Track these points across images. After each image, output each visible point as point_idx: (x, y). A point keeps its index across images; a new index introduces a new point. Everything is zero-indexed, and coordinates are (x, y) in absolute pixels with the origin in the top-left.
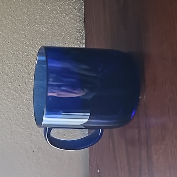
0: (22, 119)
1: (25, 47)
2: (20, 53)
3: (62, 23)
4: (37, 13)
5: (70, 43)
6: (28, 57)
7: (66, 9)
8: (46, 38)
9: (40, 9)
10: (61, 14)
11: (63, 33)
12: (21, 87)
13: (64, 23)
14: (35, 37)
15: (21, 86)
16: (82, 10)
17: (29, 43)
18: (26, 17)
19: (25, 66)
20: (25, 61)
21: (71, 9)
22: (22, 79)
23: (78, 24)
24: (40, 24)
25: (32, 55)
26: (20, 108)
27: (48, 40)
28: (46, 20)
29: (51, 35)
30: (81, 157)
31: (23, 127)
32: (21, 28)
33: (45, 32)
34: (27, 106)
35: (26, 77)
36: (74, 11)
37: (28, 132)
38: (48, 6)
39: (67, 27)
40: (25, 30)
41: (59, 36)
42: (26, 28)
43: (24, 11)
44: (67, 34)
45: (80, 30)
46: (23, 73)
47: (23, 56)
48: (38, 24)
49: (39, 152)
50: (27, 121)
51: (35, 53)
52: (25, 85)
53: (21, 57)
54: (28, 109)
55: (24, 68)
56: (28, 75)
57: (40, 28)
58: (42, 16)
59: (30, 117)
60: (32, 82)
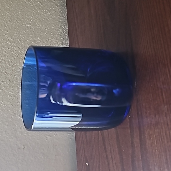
0: (6, 116)
1: (7, 42)
2: (3, 48)
3: (45, 19)
4: (19, 9)
5: (53, 38)
6: (11, 53)
7: (48, 5)
8: (29, 34)
9: (22, 5)
10: (43, 10)
11: (46, 29)
12: (5, 83)
13: (47, 19)
14: (17, 33)
15: (4, 82)
16: (64, 7)
17: (12, 39)
18: (8, 13)
19: (8, 62)
20: (7, 57)
21: (53, 6)
22: (5, 75)
23: (61, 20)
24: (22, 19)
25: (15, 51)
26: (4, 105)
27: (31, 35)
28: (28, 16)
29: (34, 31)
30: (67, 152)
31: (8, 124)
32: (2, 24)
33: (28, 28)
34: (11, 103)
35: (9, 73)
36: (56, 7)
37: (13, 128)
38: (30, 2)
39: (49, 23)
40: (8, 25)
41: (42, 32)
42: (8, 23)
43: (6, 7)
44: (50, 30)
45: (63, 27)
46: (6, 69)
47: (5, 52)
48: (20, 20)
49: (25, 149)
50: (12, 118)
51: (18, 49)
52: (8, 80)
53: (4, 52)
54: (13, 106)
55: (7, 64)
56: (11, 71)
57: (22, 24)
58: (24, 12)
59: (15, 113)
60: (16, 77)
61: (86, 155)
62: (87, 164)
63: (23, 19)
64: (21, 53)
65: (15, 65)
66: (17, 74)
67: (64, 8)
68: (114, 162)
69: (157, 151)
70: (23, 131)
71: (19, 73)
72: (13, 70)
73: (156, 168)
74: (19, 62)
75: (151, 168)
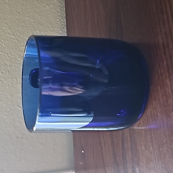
0: (5, 106)
1: (7, 35)
2: (2, 41)
3: (43, 12)
4: (18, 2)
5: (52, 31)
6: (10, 45)
8: (27, 27)
10: (42, 4)
11: (44, 22)
12: (4, 75)
14: (16, 25)
15: (4, 73)
17: (11, 31)
18: (8, 6)
19: (7, 54)
20: (7, 49)
22: (4, 66)
23: (60, 14)
24: (21, 13)
25: (14, 43)
26: (3, 95)
27: (29, 28)
28: (27, 9)
29: (33, 24)
30: (65, 142)
31: (7, 114)
32: (2, 17)
33: (27, 21)
34: (10, 93)
35: (8, 64)
37: (12, 118)
39: (48, 17)
40: (7, 19)
41: (40, 25)
42: (8, 17)
44: (48, 23)
45: (62, 20)
46: (6, 61)
47: (5, 44)
48: (20, 13)
49: (23, 138)
50: (10, 108)
51: (17, 41)
52: (7, 72)
53: (3, 45)
54: (11, 96)
55: (6, 56)
56: (10, 62)
57: (21, 17)
58: (23, 5)
59: (13, 104)
60: (15, 69)
61: (82, 142)
62: (83, 151)
63: (23, 12)
64: (20, 45)
65: (14, 57)
66: (16, 65)
67: (62, 2)
68: (106, 146)
69: (143, 130)
70: (22, 121)
71: (17, 65)
72: (11, 62)
73: (142, 148)
74: (18, 54)
75: (138, 148)
